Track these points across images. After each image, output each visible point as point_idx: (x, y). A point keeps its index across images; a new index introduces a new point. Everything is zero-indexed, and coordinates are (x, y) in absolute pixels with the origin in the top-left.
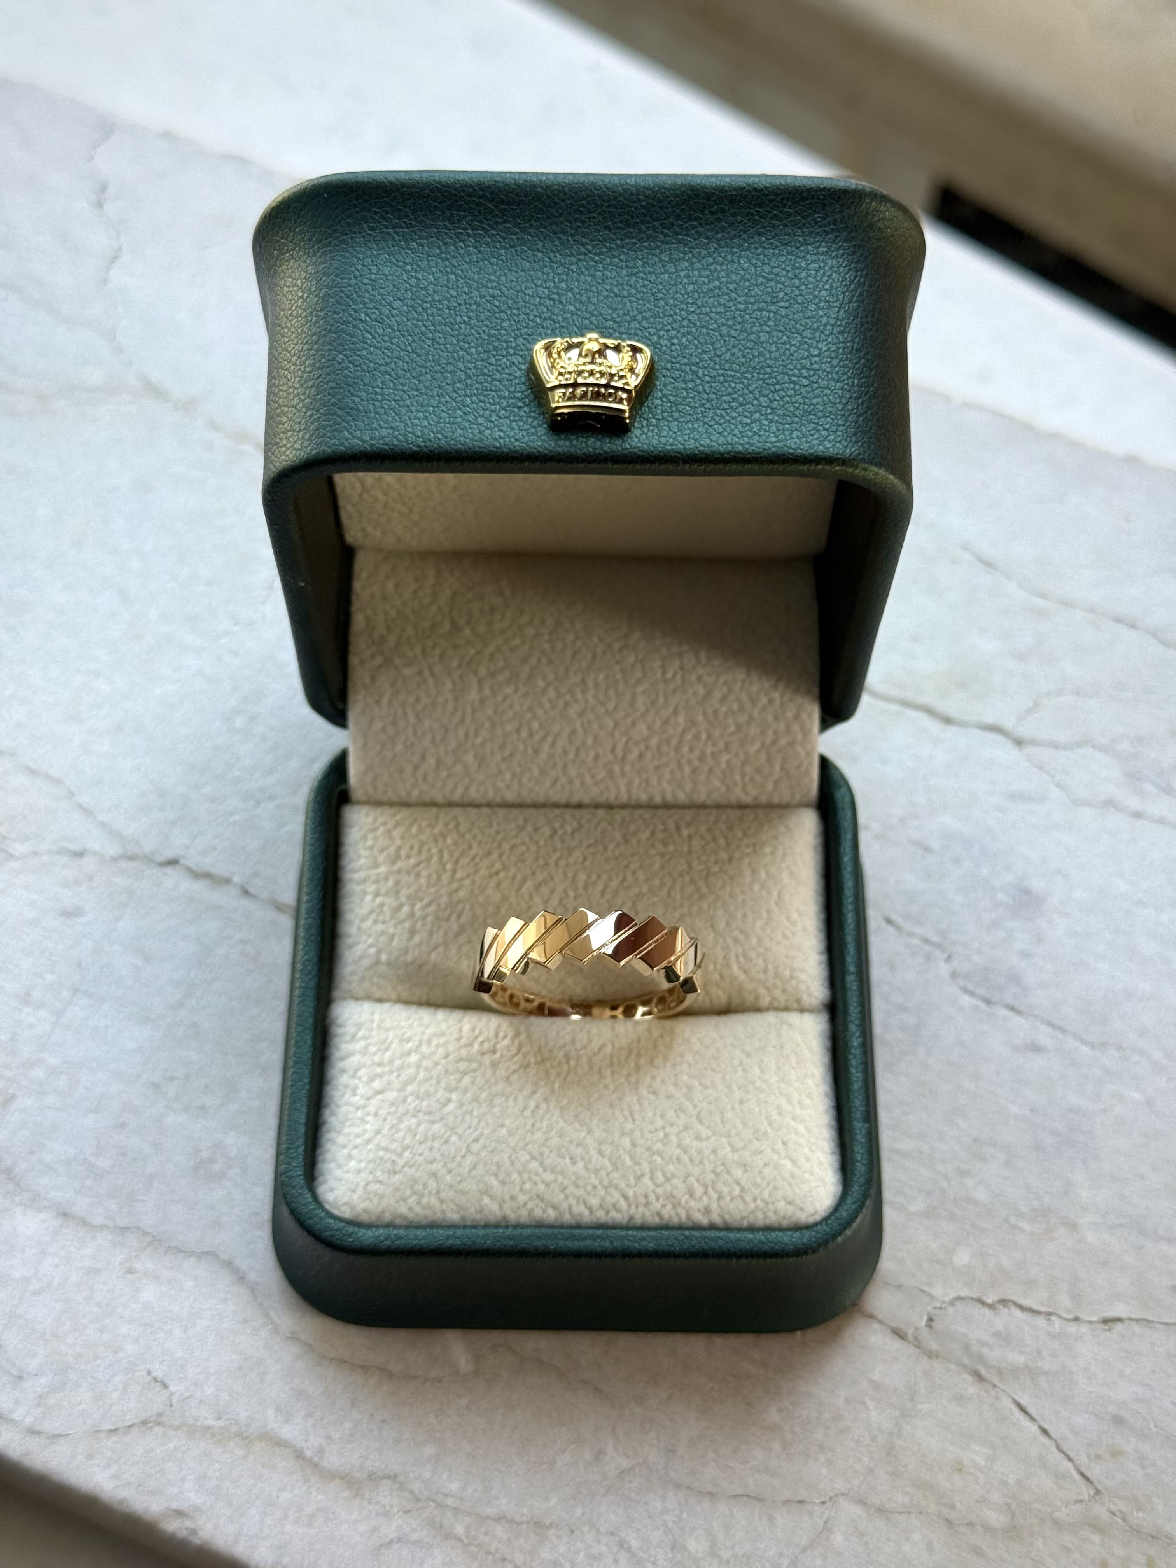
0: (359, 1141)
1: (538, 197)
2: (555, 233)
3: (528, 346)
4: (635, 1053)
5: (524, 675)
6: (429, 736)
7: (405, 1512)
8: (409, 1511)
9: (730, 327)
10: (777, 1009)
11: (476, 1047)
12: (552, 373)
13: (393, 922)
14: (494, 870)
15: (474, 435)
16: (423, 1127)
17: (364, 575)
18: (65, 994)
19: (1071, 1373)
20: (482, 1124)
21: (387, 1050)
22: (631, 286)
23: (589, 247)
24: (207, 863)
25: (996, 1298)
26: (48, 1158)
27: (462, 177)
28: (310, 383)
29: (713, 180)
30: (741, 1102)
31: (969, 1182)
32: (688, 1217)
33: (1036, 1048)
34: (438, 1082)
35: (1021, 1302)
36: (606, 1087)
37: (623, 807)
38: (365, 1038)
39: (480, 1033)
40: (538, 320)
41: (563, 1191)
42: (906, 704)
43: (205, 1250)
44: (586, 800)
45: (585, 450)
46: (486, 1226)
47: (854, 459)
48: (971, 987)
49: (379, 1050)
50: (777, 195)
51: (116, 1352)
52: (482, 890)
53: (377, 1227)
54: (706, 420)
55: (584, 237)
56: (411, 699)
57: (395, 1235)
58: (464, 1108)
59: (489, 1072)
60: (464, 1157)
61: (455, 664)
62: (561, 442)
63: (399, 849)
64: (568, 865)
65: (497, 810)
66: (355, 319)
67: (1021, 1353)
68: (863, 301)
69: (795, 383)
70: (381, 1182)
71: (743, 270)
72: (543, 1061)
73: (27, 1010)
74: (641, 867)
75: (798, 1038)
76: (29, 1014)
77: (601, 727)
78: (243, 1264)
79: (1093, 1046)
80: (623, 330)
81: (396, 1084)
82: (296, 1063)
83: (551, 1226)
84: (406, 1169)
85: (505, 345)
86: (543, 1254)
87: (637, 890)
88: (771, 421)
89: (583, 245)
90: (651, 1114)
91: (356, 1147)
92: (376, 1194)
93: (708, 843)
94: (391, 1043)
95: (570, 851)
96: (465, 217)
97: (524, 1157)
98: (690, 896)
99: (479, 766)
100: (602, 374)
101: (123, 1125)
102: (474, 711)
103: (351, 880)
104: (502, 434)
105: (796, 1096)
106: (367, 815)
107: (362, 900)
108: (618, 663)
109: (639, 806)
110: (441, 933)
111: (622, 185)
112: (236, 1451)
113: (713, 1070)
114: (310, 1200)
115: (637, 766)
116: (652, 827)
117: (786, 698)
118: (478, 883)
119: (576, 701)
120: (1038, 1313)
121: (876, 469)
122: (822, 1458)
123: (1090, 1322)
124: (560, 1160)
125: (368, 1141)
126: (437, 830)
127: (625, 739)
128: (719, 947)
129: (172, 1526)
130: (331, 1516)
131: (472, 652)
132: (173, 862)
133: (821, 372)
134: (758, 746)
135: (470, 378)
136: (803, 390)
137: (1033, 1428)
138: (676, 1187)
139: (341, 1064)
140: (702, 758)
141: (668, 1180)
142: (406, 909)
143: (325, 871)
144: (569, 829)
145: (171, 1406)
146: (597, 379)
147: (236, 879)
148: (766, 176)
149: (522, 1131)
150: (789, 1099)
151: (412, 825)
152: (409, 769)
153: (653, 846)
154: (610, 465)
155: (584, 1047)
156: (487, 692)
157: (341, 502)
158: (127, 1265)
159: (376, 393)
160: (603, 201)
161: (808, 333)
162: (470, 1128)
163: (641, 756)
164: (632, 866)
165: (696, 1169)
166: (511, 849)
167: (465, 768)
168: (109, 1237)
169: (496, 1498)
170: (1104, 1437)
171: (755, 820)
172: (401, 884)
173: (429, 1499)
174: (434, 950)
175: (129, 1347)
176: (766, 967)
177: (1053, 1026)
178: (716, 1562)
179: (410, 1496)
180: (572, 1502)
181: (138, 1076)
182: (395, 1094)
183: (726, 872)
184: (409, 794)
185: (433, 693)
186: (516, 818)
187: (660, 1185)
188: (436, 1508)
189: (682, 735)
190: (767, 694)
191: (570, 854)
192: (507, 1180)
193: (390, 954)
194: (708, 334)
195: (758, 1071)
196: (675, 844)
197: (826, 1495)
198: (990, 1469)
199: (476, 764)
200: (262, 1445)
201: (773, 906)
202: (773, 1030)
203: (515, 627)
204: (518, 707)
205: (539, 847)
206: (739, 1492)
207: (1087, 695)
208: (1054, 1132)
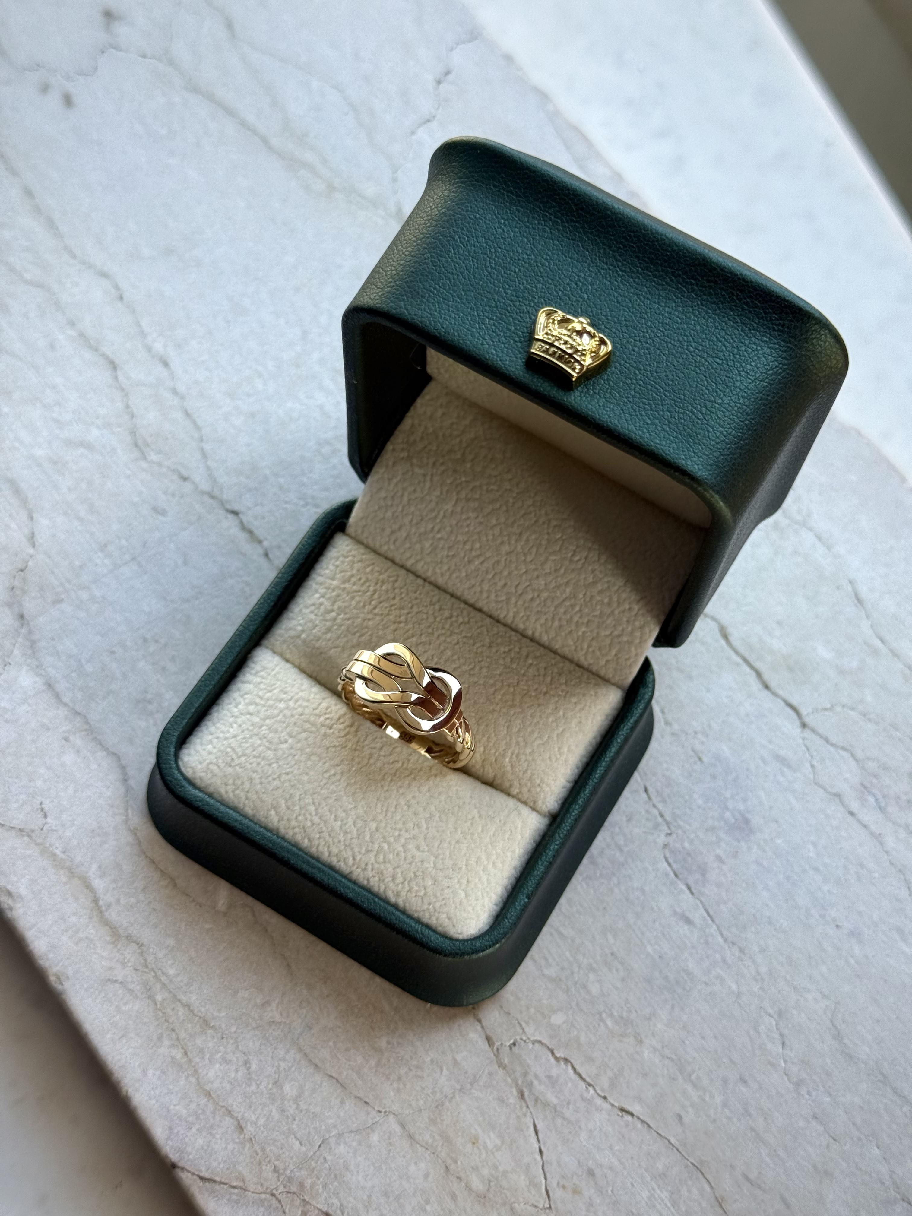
0: (221, 735)
2: (604, 244)
3: (540, 306)
4: (413, 776)
5: (486, 511)
6: (410, 517)
7: (134, 969)
8: (137, 970)
9: (676, 358)
10: (519, 800)
11: (322, 719)
12: (543, 330)
13: (321, 618)
15: (477, 344)
16: (261, 748)
18: (127, 557)
19: (580, 1128)
20: (296, 767)
21: (270, 691)
22: (631, 301)
23: (620, 264)
24: (255, 525)
25: (563, 1056)
26: (60, 647)
28: (402, 262)
30: (458, 842)
31: (592, 976)
32: (384, 892)
33: (688, 921)
34: (286, 727)
35: (577, 1067)
36: (382, 786)
37: (505, 625)
38: (263, 678)
39: (331, 712)
40: (560, 293)
41: (320, 833)
42: (746, 661)
43: (115, 752)
44: (485, 609)
45: (538, 388)
46: (265, 828)
48: (671, 861)
49: (265, 689)
50: (755, 289)
51: (30, 781)
52: (385, 627)
53: (202, 791)
54: (624, 408)
55: (620, 256)
56: (411, 489)
57: (207, 802)
58: (292, 751)
59: (319, 739)
60: (274, 779)
61: (449, 481)
62: (527, 376)
63: (352, 576)
64: (445, 641)
65: (427, 585)
66: (450, 236)
67: (556, 1097)
68: (771, 385)
70: (219, 767)
71: (707, 326)
72: (355, 750)
73: (100, 554)
74: (488, 667)
75: (519, 824)
76: (99, 557)
77: (516, 568)
78: (131, 772)
79: (725, 940)
81: (262, 715)
83: (300, 849)
86: (285, 863)
87: (476, 680)
89: (617, 260)
90: (398, 818)
91: (218, 738)
92: (212, 772)
93: (539, 675)
94: (275, 689)
95: (452, 633)
96: (555, 207)
97: (309, 800)
98: (506, 701)
99: (430, 553)
100: (572, 347)
101: (113, 652)
102: (444, 516)
103: (314, 579)
104: (494, 352)
105: (494, 857)
106: (347, 546)
107: (313, 595)
108: (548, 533)
109: (516, 630)
110: (345, 639)
111: (662, 235)
112: (62, 877)
113: (453, 813)
115: (527, 605)
116: (511, 647)
117: (641, 612)
118: (384, 622)
119: (509, 543)
120: (584, 1080)
122: (395, 1085)
123: (612, 1105)
124: (328, 813)
125: (226, 739)
126: (381, 577)
127: (528, 583)
128: (505, 742)
129: (1, 898)
130: (92, 946)
131: (463, 479)
132: (235, 513)
133: (714, 415)
134: (608, 633)
135: (497, 307)
137: (536, 1145)
138: (387, 869)
140: (569, 621)
141: (384, 862)
142: (334, 614)
143: (302, 565)
144: (461, 620)
145: (42, 829)
146: (567, 348)
147: (265, 543)
149: (316, 784)
151: (369, 566)
152: (388, 531)
155: (384, 756)
156: (459, 509)
158: (67, 734)
159: (435, 288)
160: (645, 239)
162: (288, 764)
163: (532, 599)
164: (483, 663)
165: (405, 866)
166: (417, 613)
167: (422, 549)
168: (66, 713)
169: (191, 993)
170: (575, 1178)
171: (579, 678)
172: (340, 598)
173: (153, 970)
174: (335, 647)
175: (39, 783)
176: (527, 770)
177: (708, 914)
178: (294, 1106)
179: (143, 961)
180: (233, 1021)
181: (138, 629)
182: (258, 720)
183: (538, 699)
184: (381, 546)
185: (426, 492)
186: (433, 596)
187: (378, 863)
188: (153, 977)
189: (564, 601)
190: (630, 603)
191: (451, 635)
192: (291, 807)
193: (308, 636)
194: (659, 355)
195: (480, 829)
196: (518, 664)
197: (384, 1108)
198: (493, 1153)
199: (430, 550)
200: (79, 882)
201: (555, 736)
202: (506, 811)
203: (499, 478)
204: (472, 528)
205: (435, 621)
206: (334, 1075)
207: (869, 720)
208: (666, 978)
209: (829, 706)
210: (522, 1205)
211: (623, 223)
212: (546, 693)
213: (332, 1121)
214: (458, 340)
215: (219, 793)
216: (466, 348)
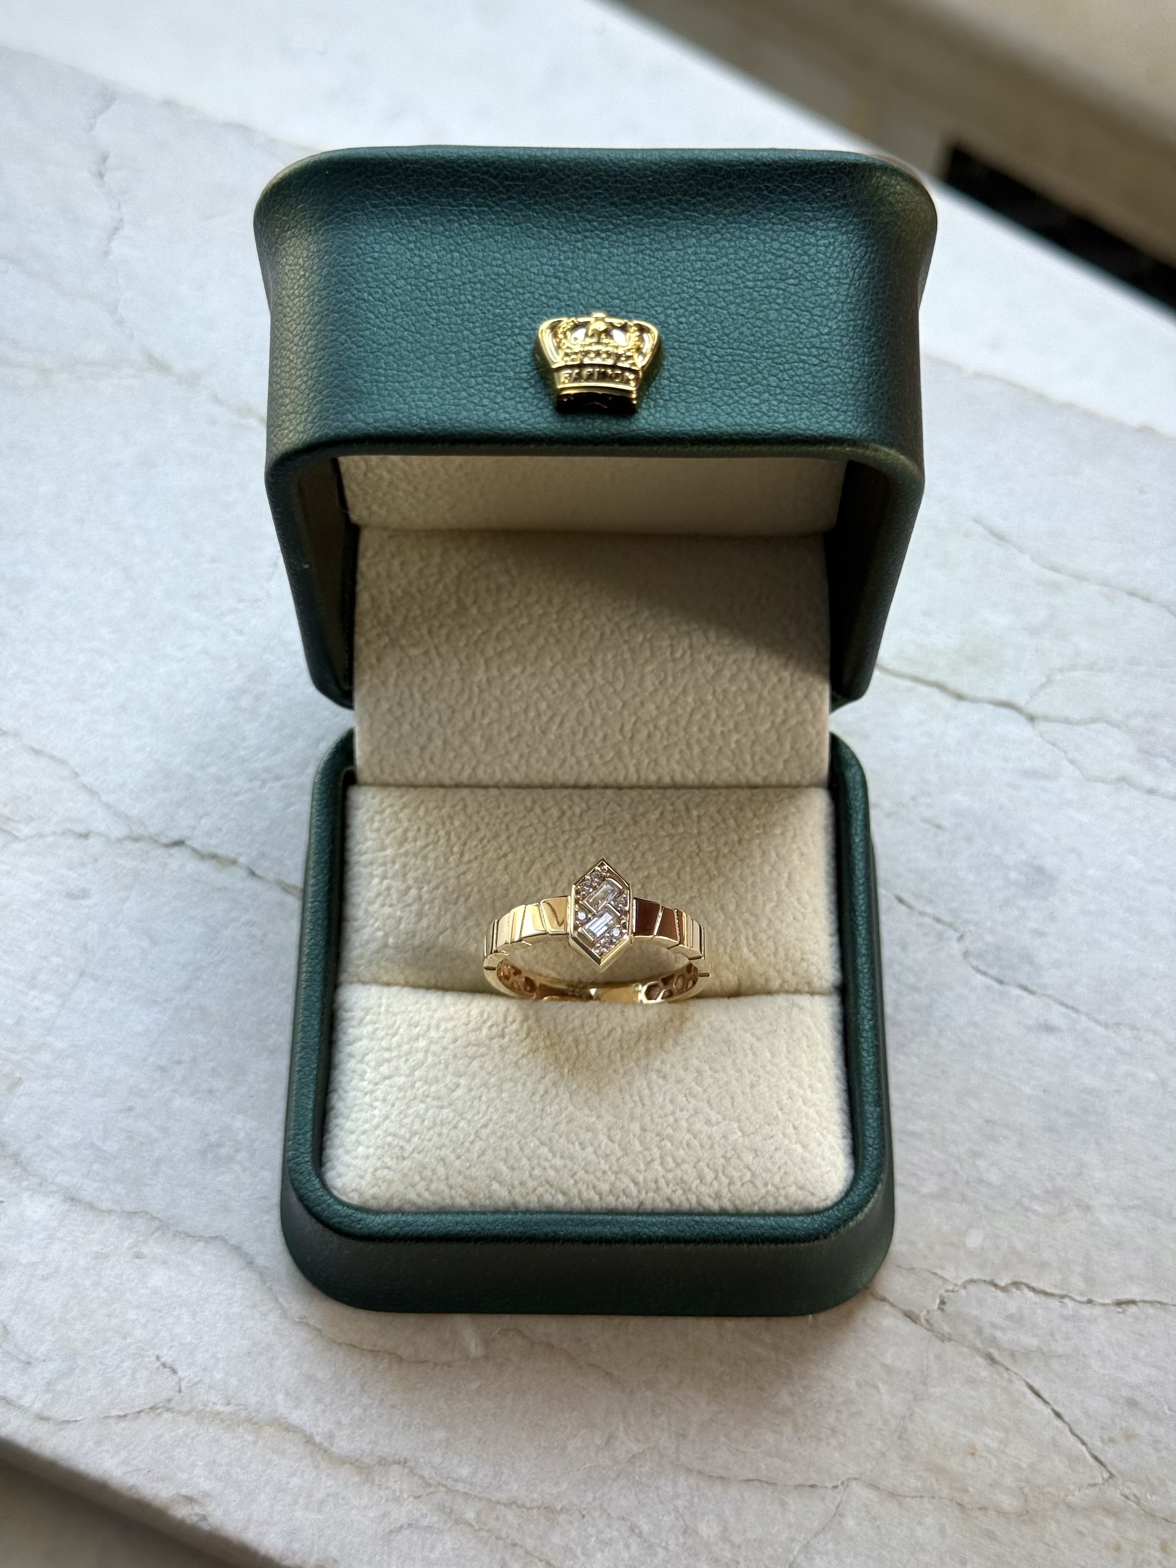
0: (367, 1126)
1: (543, 173)
2: (560, 209)
3: (534, 325)
4: (644, 1037)
5: (531, 656)
6: (436, 716)
7: (415, 1498)
8: (419, 1497)
9: (739, 305)
10: (787, 992)
11: (485, 1031)
12: (558, 353)
13: (401, 905)
14: (502, 853)
15: (479, 417)
16: (430, 1112)
17: (369, 554)
18: (71, 976)
19: (1084, 1356)
20: (491, 1110)
21: (394, 1035)
22: (637, 263)
23: (595, 224)
24: (213, 844)
25: (1009, 1281)
26: (55, 1143)
27: (465, 152)
28: (313, 364)
29: (721, 154)
30: (752, 1086)
31: (980, 1163)
32: (699, 1203)
33: (1049, 1028)
34: (447, 1067)
35: (1034, 1284)
36: (615, 1071)
37: (632, 787)
38: (373, 1022)
39: (489, 1018)
40: (543, 299)
41: (572, 1176)
42: (916, 679)
43: (214, 1234)
44: (595, 781)
45: (592, 432)
46: (496, 1211)
47: (865, 440)
48: (983, 968)
49: (387, 1035)
50: (786, 169)
51: (125, 1338)
52: (491, 872)
53: (386, 1213)
54: (715, 400)
55: (590, 213)
56: (418, 680)
57: (404, 1221)
58: (473, 1093)
59: (497, 1058)
60: (472, 1142)
61: (462, 644)
62: (567, 424)
63: (406, 831)
64: (576, 846)
65: (505, 791)
66: (358, 299)
67: (1034, 1335)
68: (874, 277)
69: (804, 362)
70: (389, 1168)
71: (752, 246)
72: (552, 1045)
73: (34, 993)
74: (650, 848)
75: (810, 1021)
76: (35, 997)
77: (610, 708)
78: (251, 1248)
79: (1106, 1026)
80: (629, 308)
81: (405, 1069)
82: (303, 1048)
83: (561, 1212)
84: (415, 1155)
85: (510, 324)
86: (553, 1239)
87: (646, 873)
88: (781, 401)
89: (589, 221)
90: (661, 1099)
91: (364, 1133)
92: (384, 1181)
93: (717, 824)
94: (399, 1028)
95: (579, 833)
96: (469, 194)
97: (533, 1143)
98: (700, 878)
99: (487, 747)
100: (609, 355)
101: (130, 1109)
102: (481, 691)
103: (358, 862)
104: (507, 416)
105: (806, 1080)
106: (373, 798)
107: (370, 883)
108: (626, 642)
109: (649, 787)
110: (449, 916)
111: (628, 160)
112: (246, 1436)
113: (724, 1054)
114: (318, 1186)
115: (646, 746)
116: (660, 809)
117: (796, 677)
118: (485, 866)
119: (584, 681)
120: (1051, 1295)
121: (886, 450)
122: (833, 1442)
123: (1104, 1305)
124: (570, 1146)
125: (377, 1127)
127: (633, 719)
129: (182, 1512)
130: (341, 1501)
131: (479, 631)
132: (179, 843)
133: (830, 351)
134: (768, 725)
135: (475, 358)
136: (813, 369)
137: (1047, 1411)
138: (687, 1173)
139: (349, 1049)
140: (711, 738)
142: (413, 892)
143: (332, 853)
144: (577, 810)
145: (180, 1391)
146: (604, 359)
147: (242, 860)
148: (775, 150)
149: (531, 1116)
150: (800, 1085)
151: (418, 807)
152: (416, 749)
153: (662, 827)
154: (616, 447)
155: (594, 1032)
156: (495, 672)
157: (346, 481)
158: (135, 1250)
159: (379, 375)
160: (610, 176)
161: (817, 311)
162: (478, 1113)
163: (649, 736)
164: (641, 848)
165: (706, 1155)
166: (519, 831)
167: (473, 749)
168: (117, 1222)
169: (506, 1483)
170: (1117, 1420)
171: (765, 801)
172: (408, 867)
173: (439, 1484)
174: (442, 933)
175: (138, 1333)
176: (777, 949)
177: (1066, 1006)
178: (727, 1547)
179: (420, 1481)
180: (583, 1487)
181: (145, 1060)
182: (402, 1079)
183: (735, 853)
184: (416, 775)
185: (440, 673)
186: (524, 800)
187: (670, 1171)
188: (446, 1493)
189: (691, 715)
190: (777, 673)
191: (579, 836)
192: (516, 1165)
193: (398, 937)
194: (716, 312)
195: (768, 1055)
196: (684, 825)
197: (838, 1479)
198: (1003, 1452)
199: (483, 745)
200: (272, 1430)
201: (783, 887)
202: (783, 1013)
203: (522, 606)
204: (525, 688)
205: (547, 829)
206: (750, 1476)
207: (1101, 670)
208: (1068, 1113)
209: (1044, 679)
210: (1077, 1493)
211: (571, 169)
212: (740, 841)
213: (785, 1535)
214: (452, 425)
215: (409, 1202)
216: (468, 430)
